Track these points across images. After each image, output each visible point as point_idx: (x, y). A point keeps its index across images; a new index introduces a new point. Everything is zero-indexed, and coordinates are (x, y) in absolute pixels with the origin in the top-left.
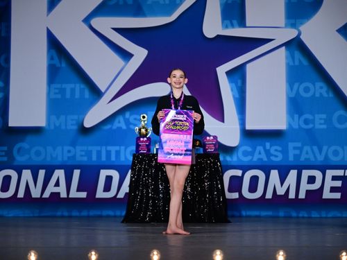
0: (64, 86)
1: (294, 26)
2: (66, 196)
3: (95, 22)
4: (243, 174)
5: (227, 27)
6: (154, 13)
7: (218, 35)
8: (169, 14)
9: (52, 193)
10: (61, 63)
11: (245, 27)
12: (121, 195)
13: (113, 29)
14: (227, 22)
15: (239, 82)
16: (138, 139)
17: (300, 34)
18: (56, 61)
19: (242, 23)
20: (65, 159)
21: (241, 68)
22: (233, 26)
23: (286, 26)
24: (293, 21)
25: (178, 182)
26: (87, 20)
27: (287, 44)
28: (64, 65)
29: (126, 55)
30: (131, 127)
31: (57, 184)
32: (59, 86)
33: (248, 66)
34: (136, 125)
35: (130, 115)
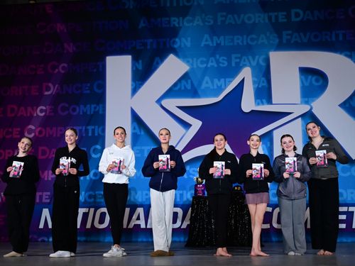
0: (143, 148)
1: (307, 103)
2: (144, 227)
3: (165, 103)
4: (273, 210)
5: (258, 104)
6: (206, 95)
7: (252, 111)
8: (217, 95)
9: (135, 225)
10: (140, 132)
11: (272, 104)
12: (184, 226)
13: (178, 107)
14: (259, 101)
15: (269, 144)
16: (196, 185)
17: (311, 108)
18: (137, 131)
19: (270, 101)
20: (144, 200)
21: (270, 133)
22: (263, 104)
23: (301, 103)
24: (306, 99)
25: (259, 218)
26: (159, 101)
27: (302, 116)
28: (143, 133)
29: (187, 125)
30: (191, 176)
31: (138, 218)
32: (139, 148)
33: (274, 132)
34: (194, 175)
35: (190, 168)
